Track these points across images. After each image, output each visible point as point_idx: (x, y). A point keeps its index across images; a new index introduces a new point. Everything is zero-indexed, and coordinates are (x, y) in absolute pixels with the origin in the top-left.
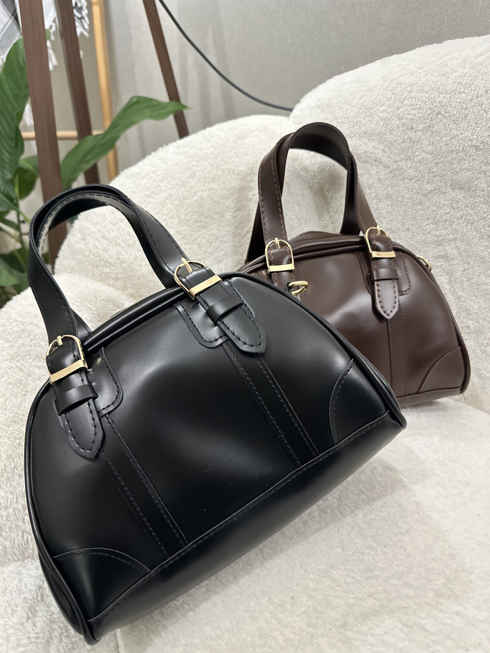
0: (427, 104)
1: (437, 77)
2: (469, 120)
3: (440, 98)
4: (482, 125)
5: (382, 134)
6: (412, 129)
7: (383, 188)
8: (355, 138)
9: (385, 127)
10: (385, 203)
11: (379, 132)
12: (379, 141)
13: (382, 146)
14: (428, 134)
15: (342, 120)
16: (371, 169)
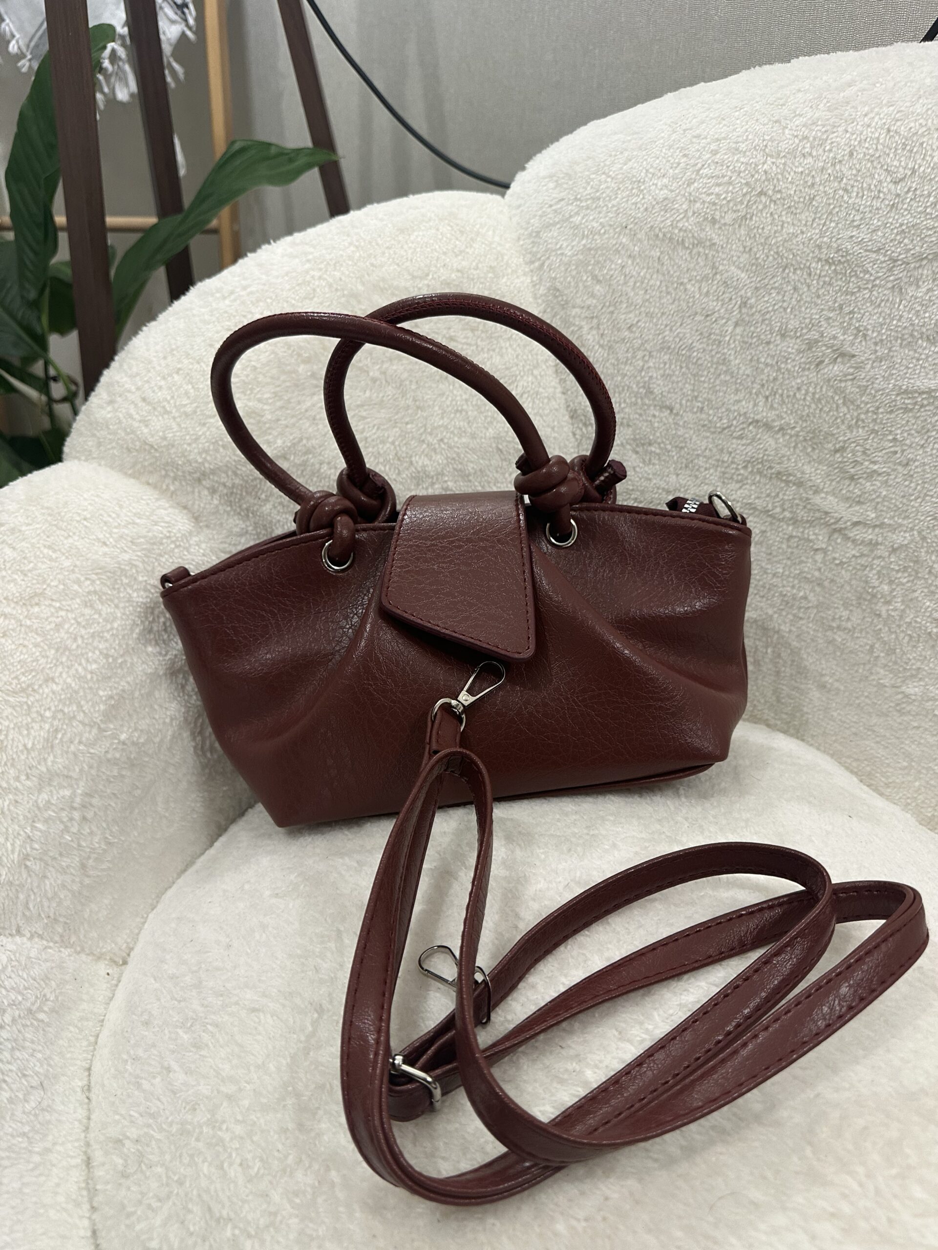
0: (742, 175)
1: (764, 125)
2: (818, 207)
3: (765, 166)
4: (840, 218)
5: (657, 230)
6: (714, 221)
7: (655, 331)
8: (607, 236)
9: (662, 216)
10: (660, 358)
11: (652, 227)
12: (651, 242)
13: (656, 253)
14: (743, 232)
15: (589, 202)
16: (632, 294)
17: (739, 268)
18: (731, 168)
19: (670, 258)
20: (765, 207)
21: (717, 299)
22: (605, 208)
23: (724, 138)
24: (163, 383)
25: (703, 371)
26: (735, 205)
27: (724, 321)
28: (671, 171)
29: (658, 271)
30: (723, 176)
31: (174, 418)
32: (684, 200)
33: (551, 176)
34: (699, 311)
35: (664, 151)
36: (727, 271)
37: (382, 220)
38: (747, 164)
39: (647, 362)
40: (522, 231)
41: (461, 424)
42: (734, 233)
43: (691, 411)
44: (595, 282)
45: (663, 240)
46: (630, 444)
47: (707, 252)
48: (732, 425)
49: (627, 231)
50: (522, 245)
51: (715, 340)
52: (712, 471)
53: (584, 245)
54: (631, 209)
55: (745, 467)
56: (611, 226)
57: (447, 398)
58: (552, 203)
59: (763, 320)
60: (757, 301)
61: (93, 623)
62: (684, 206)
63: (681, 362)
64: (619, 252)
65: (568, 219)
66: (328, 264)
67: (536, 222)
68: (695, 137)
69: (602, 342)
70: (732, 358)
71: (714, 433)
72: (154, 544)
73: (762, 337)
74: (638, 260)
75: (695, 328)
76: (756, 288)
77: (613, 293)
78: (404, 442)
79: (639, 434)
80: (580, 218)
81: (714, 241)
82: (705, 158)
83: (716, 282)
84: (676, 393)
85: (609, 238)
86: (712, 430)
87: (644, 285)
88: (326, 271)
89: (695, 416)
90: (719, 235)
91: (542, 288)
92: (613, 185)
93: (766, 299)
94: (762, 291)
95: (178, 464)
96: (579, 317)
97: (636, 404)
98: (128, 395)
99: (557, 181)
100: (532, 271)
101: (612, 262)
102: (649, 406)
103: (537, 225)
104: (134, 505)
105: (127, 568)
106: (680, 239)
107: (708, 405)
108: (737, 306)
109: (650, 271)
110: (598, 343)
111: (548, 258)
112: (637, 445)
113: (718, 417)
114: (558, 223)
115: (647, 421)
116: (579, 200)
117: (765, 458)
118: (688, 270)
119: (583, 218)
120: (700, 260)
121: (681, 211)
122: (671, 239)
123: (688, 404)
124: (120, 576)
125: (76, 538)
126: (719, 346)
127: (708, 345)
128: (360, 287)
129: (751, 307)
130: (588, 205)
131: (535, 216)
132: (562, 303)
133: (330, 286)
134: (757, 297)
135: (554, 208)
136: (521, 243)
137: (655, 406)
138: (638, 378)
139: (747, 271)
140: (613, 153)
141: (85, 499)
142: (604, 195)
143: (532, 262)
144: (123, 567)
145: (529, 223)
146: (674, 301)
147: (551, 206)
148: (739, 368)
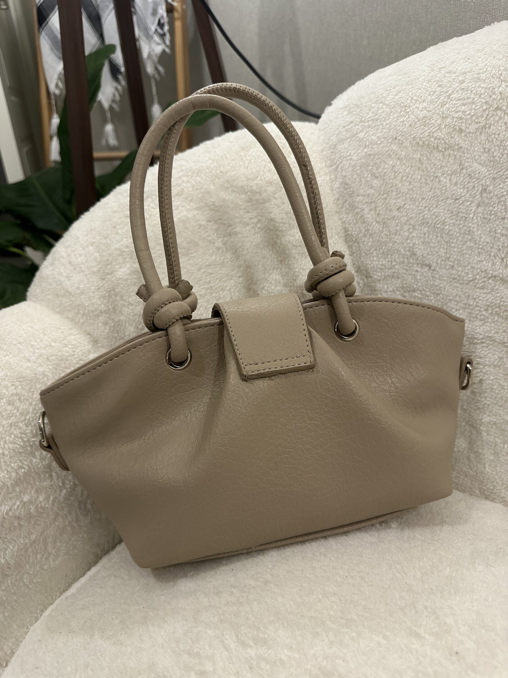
5: (418, 140)
6: (461, 131)
7: (417, 211)
8: (382, 145)
9: (422, 129)
10: (421, 230)
11: (414, 137)
12: (413, 148)
13: (418, 156)
14: (483, 138)
15: (370, 123)
16: (400, 185)
17: (480, 164)
18: (474, 92)
19: (428, 159)
20: (500, 118)
21: (464, 188)
22: (381, 126)
23: (469, 72)
24: (82, 252)
25: (453, 239)
26: (478, 119)
27: (469, 203)
28: (429, 97)
29: (419, 168)
30: (468, 98)
31: (86, 275)
32: (438, 117)
33: (345, 107)
34: (450, 196)
35: (424, 84)
36: (472, 167)
37: (232, 142)
38: (486, 88)
39: (411, 233)
40: (325, 145)
41: (277, 277)
42: (476, 138)
43: (445, 268)
44: (373, 178)
45: (423, 146)
46: (399, 291)
47: (455, 153)
48: (476, 279)
49: (397, 141)
50: (325, 154)
51: (462, 217)
52: (461, 311)
53: (366, 153)
54: (399, 126)
55: (486, 310)
56: (385, 138)
57: (268, 260)
58: (345, 125)
59: (499, 202)
60: (494, 187)
61: (12, 416)
62: (438, 121)
63: (437, 232)
64: (391, 156)
65: (355, 135)
66: (194, 172)
67: (334, 138)
68: (447, 73)
69: (378, 219)
70: (475, 229)
71: (462, 284)
72: (62, 360)
73: (499, 214)
74: (404, 162)
75: (447, 209)
76: (494, 178)
77: (386, 185)
78: (237, 290)
79: (406, 284)
80: (363, 134)
81: (462, 145)
82: (454, 86)
83: (463, 175)
84: (433, 255)
85: (383, 147)
86: (461, 282)
87: (409, 179)
88: (191, 177)
89: (447, 272)
90: (465, 141)
91: (337, 183)
92: (387, 110)
93: (501, 186)
94: (498, 180)
95: (86, 306)
96: (362, 202)
97: (403, 262)
98: (62, 259)
99: (349, 110)
100: (331, 172)
101: (386, 163)
102: (413, 264)
103: (334, 140)
104: (53, 333)
105: (41, 377)
106: (435, 145)
107: (457, 264)
108: (479, 192)
109: (413, 169)
110: (376, 220)
111: (341, 162)
112: (405, 292)
113: (465, 273)
114: (348, 138)
115: (412, 275)
116: (363, 121)
117: (502, 303)
118: (441, 167)
119: (366, 134)
120: (450, 159)
121: (436, 125)
122: (428, 145)
123: (443, 263)
124: (36, 383)
125: (11, 356)
126: (465, 221)
127: (457, 220)
128: (212, 187)
129: (490, 193)
130: (369, 125)
131: (334, 134)
132: (350, 193)
133: (193, 186)
134: (494, 185)
135: (346, 128)
136: (324, 153)
137: (418, 264)
138: (405, 244)
139: (487, 166)
140: (389, 89)
141: (23, 329)
142: (381, 117)
143: (331, 166)
144: (38, 376)
145: (329, 139)
146: (431, 189)
147: (344, 127)
148: (480, 237)
